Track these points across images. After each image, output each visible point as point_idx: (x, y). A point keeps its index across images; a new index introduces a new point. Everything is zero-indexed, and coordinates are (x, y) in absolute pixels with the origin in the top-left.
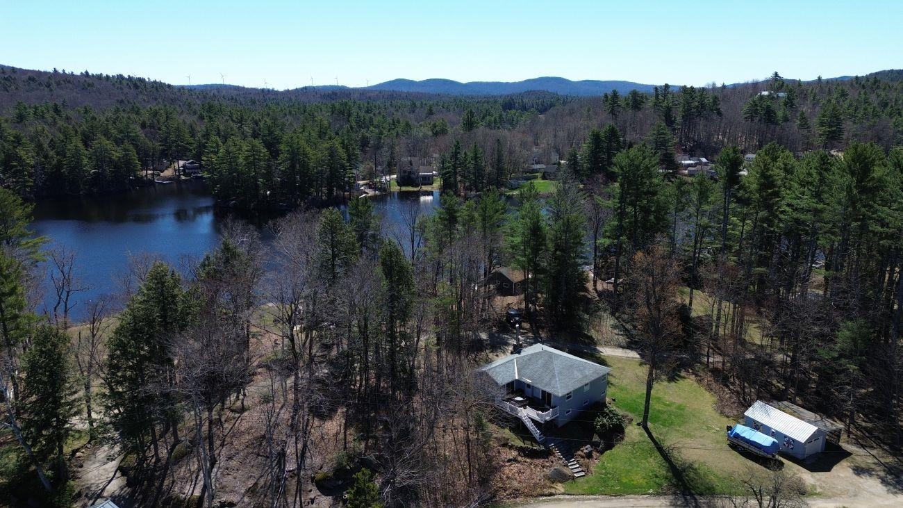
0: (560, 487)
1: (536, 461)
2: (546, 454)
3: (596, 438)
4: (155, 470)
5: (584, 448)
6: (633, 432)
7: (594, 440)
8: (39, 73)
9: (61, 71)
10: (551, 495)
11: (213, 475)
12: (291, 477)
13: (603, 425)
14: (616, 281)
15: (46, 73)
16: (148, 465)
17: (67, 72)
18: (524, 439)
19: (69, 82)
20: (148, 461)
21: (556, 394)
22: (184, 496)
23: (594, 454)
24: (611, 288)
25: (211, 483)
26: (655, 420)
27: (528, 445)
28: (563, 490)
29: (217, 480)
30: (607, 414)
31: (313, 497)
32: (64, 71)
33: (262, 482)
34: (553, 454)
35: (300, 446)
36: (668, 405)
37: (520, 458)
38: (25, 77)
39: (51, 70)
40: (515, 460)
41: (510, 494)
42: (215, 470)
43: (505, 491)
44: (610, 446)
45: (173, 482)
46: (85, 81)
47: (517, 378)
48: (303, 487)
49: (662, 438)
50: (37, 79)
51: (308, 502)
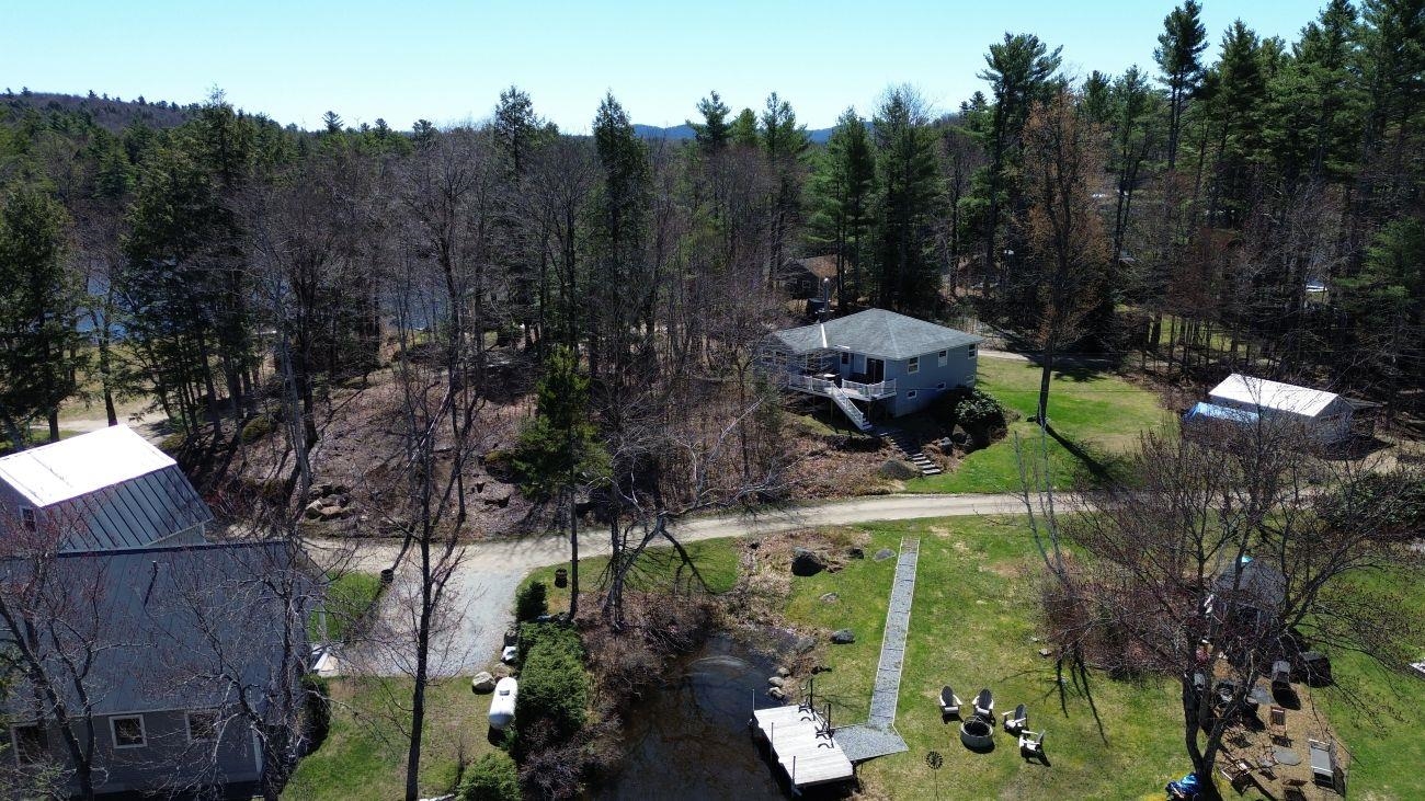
0: (899, 485)
1: (858, 455)
2: (873, 445)
3: (958, 430)
4: (213, 450)
5: (938, 441)
6: (1021, 429)
7: (955, 433)
8: (67, 98)
9: (100, 96)
10: (883, 493)
11: (310, 456)
12: (444, 458)
13: (971, 412)
14: (986, 285)
15: (77, 98)
16: (202, 444)
17: (110, 97)
18: (837, 428)
19: (113, 111)
20: (203, 440)
21: (892, 357)
22: (261, 481)
23: (955, 452)
24: (979, 294)
25: (309, 466)
26: (1057, 416)
27: (844, 434)
28: (903, 488)
29: (317, 461)
30: (977, 399)
31: (480, 483)
32: (105, 96)
33: (394, 462)
34: (886, 446)
35: (460, 424)
36: (1080, 403)
37: (829, 452)
38: (45, 104)
39: (85, 94)
40: (822, 453)
41: (814, 492)
42: (315, 450)
43: (806, 487)
44: (981, 443)
45: (245, 464)
46: (139, 110)
47: (825, 346)
48: (463, 471)
49: (1071, 433)
50: (63, 106)
51: (473, 489)
